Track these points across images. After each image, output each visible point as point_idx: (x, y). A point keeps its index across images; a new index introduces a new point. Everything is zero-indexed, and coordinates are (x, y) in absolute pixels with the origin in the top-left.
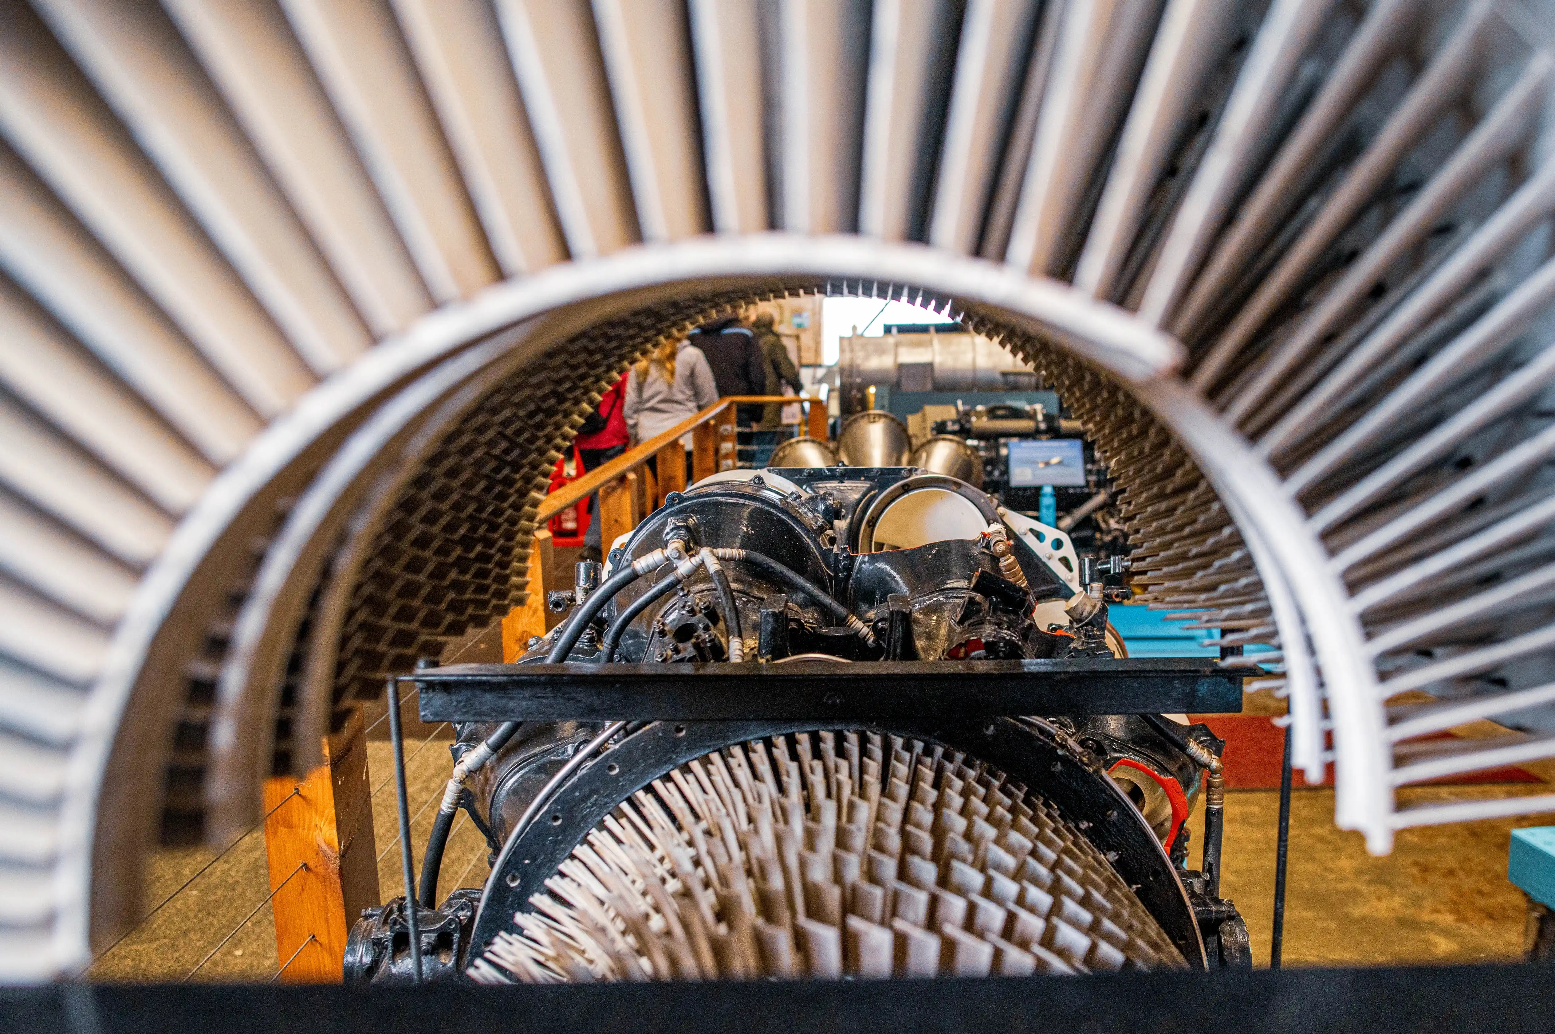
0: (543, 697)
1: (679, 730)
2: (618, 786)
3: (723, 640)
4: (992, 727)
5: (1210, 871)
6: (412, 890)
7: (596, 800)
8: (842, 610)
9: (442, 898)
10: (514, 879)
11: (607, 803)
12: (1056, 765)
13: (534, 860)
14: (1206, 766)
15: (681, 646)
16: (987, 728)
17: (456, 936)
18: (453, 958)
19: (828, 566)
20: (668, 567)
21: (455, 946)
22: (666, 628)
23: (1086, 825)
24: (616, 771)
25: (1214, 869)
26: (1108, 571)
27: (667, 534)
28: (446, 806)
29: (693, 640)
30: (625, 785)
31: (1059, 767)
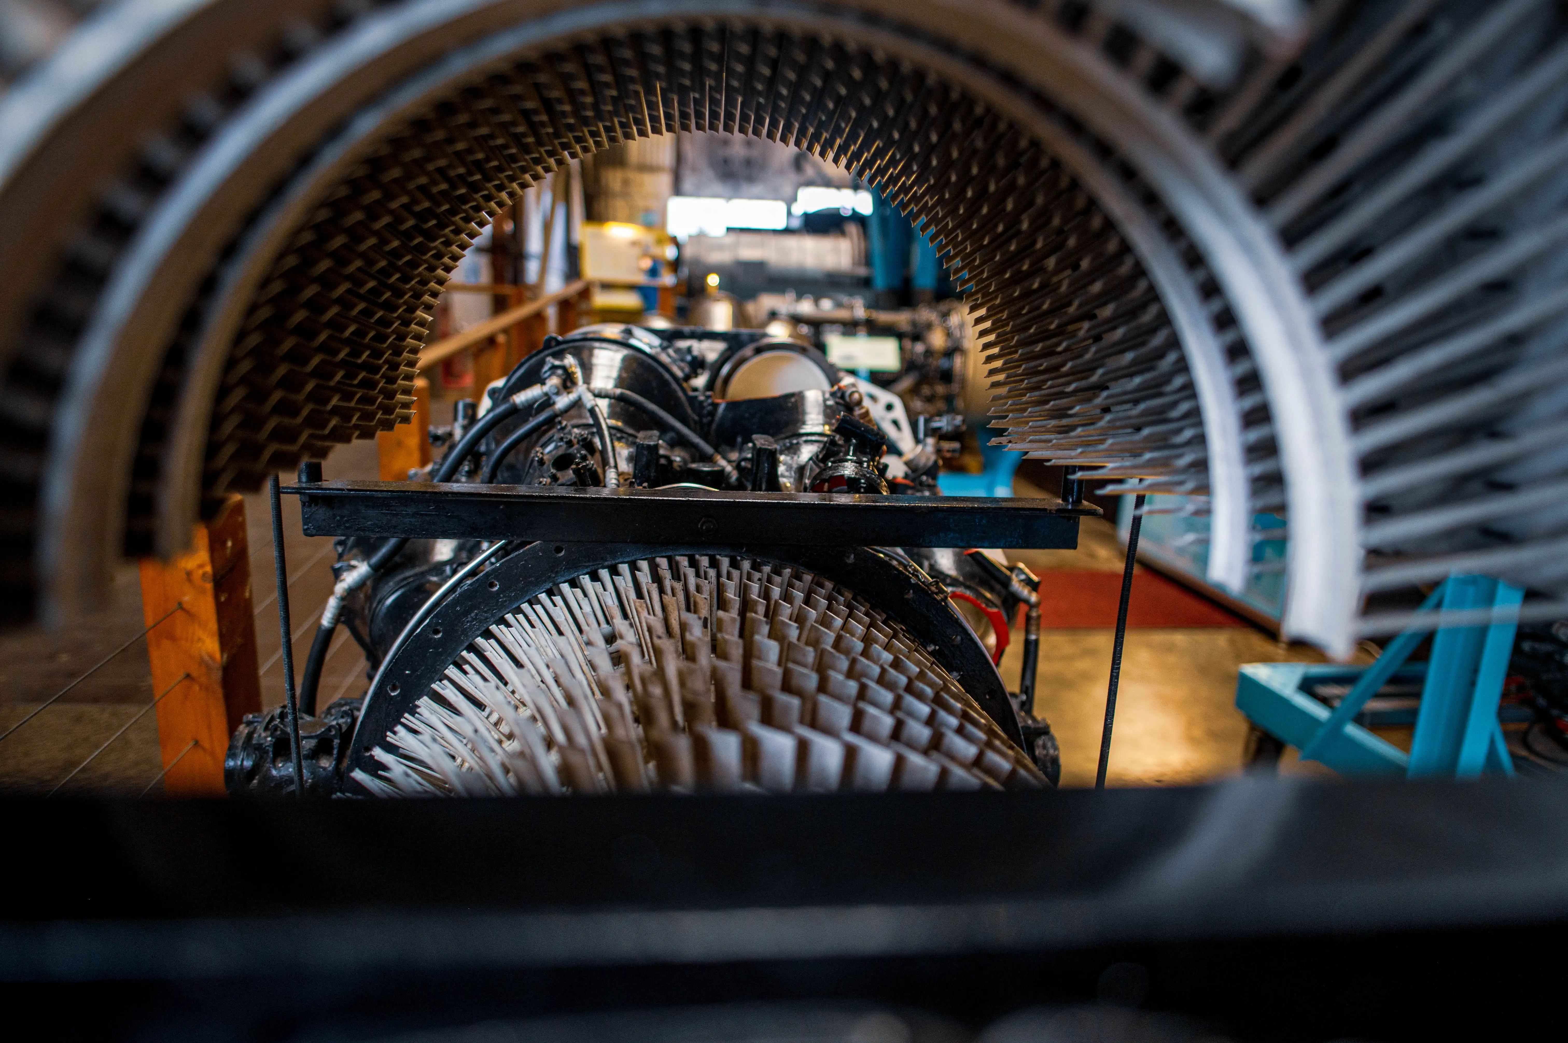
0: (426, 515)
1: (558, 550)
2: (498, 601)
3: (600, 471)
4: (852, 556)
5: (1026, 693)
6: (293, 697)
7: (476, 615)
8: (708, 449)
9: (321, 707)
10: (394, 689)
11: (487, 618)
12: (909, 592)
13: (413, 671)
14: (1026, 601)
15: (559, 474)
16: (848, 557)
17: (336, 742)
18: (334, 763)
19: (694, 410)
20: (547, 402)
21: (335, 752)
22: (545, 458)
23: (933, 647)
24: (496, 589)
25: (1030, 691)
26: (939, 429)
27: (546, 372)
28: (326, 621)
29: (574, 466)
30: (505, 601)
31: (910, 595)
